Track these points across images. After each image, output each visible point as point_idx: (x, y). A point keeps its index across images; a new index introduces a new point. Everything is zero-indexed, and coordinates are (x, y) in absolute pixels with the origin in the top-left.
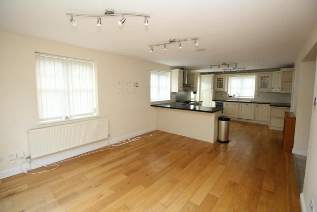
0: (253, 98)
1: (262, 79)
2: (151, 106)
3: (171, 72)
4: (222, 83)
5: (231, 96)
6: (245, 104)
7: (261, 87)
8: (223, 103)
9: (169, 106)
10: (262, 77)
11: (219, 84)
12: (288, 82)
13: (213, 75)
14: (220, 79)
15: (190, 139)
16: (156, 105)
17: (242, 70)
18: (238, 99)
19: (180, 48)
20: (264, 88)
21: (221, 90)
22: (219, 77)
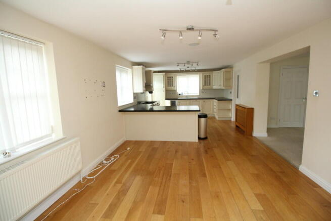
0: (198, 94)
1: (205, 78)
2: (120, 111)
3: (132, 68)
4: (172, 81)
5: (180, 94)
6: (195, 100)
7: (205, 85)
8: (175, 102)
9: (133, 109)
10: (205, 76)
11: (169, 82)
12: (228, 79)
13: (164, 73)
14: (170, 77)
15: (173, 143)
16: (123, 110)
17: (194, 69)
18: (186, 96)
19: (200, 38)
20: (208, 85)
21: (172, 88)
22: (169, 76)
